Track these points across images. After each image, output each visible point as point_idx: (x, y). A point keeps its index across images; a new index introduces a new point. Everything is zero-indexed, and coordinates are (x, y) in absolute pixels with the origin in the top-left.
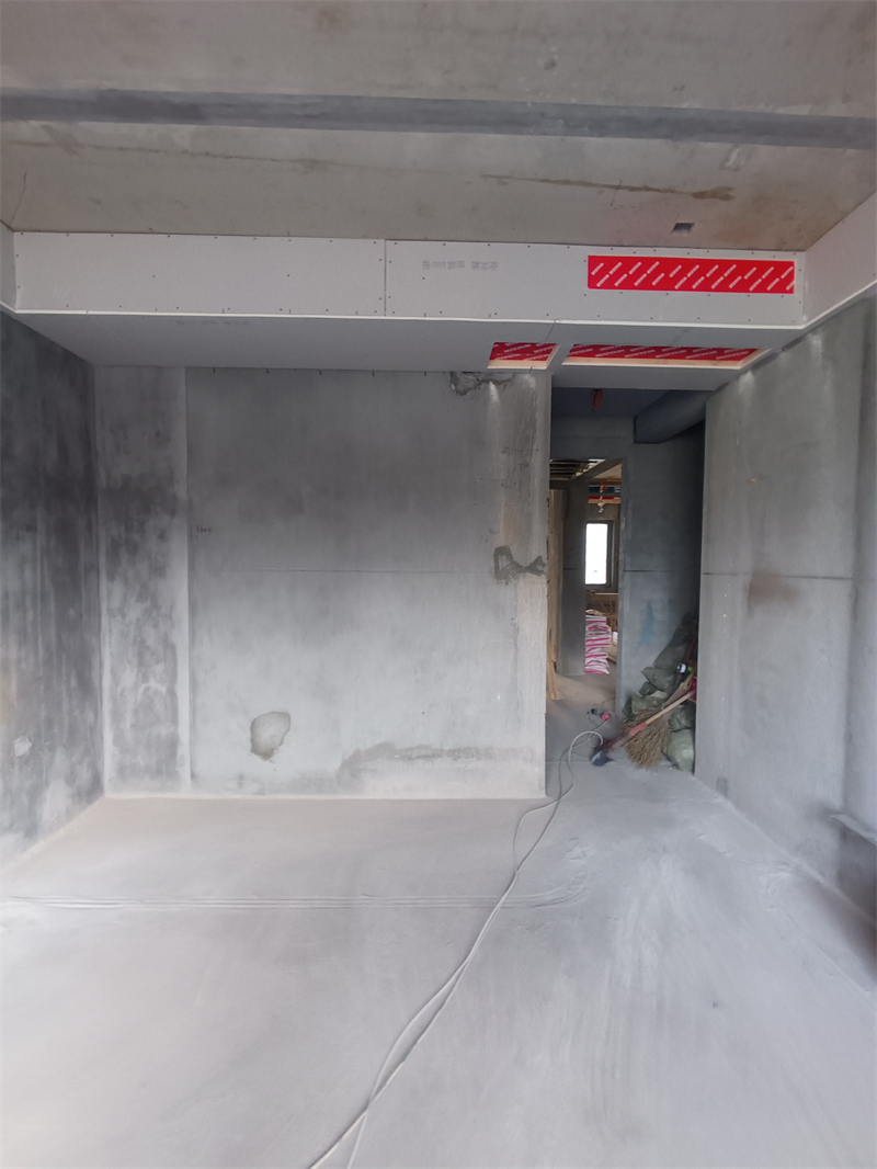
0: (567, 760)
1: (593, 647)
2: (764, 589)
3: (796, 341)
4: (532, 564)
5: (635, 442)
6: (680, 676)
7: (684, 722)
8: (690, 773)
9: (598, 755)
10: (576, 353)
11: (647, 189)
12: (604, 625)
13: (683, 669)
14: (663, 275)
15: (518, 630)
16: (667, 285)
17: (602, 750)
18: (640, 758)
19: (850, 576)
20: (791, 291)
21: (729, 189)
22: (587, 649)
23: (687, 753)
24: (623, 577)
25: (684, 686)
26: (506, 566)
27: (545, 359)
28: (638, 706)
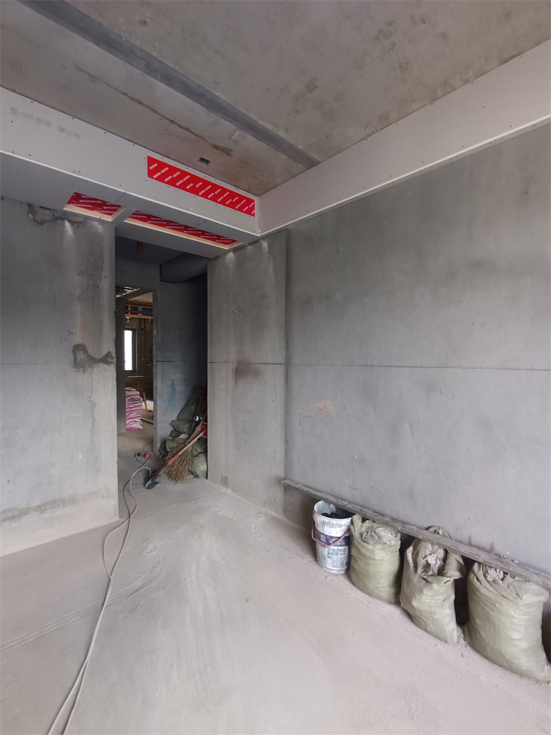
0: (129, 491)
1: (131, 412)
2: (243, 370)
3: (255, 241)
4: (103, 357)
5: (161, 280)
6: (194, 424)
7: (199, 450)
8: (205, 479)
9: (150, 482)
10: (135, 216)
11: (189, 131)
12: (138, 397)
13: (197, 419)
14: (192, 184)
15: (94, 405)
16: (194, 191)
17: (151, 478)
18: (175, 477)
19: (284, 362)
20: (254, 215)
21: (231, 151)
22: (127, 414)
23: (203, 467)
24: (156, 365)
25: (198, 429)
26: (82, 359)
27: (111, 214)
28: (169, 445)
